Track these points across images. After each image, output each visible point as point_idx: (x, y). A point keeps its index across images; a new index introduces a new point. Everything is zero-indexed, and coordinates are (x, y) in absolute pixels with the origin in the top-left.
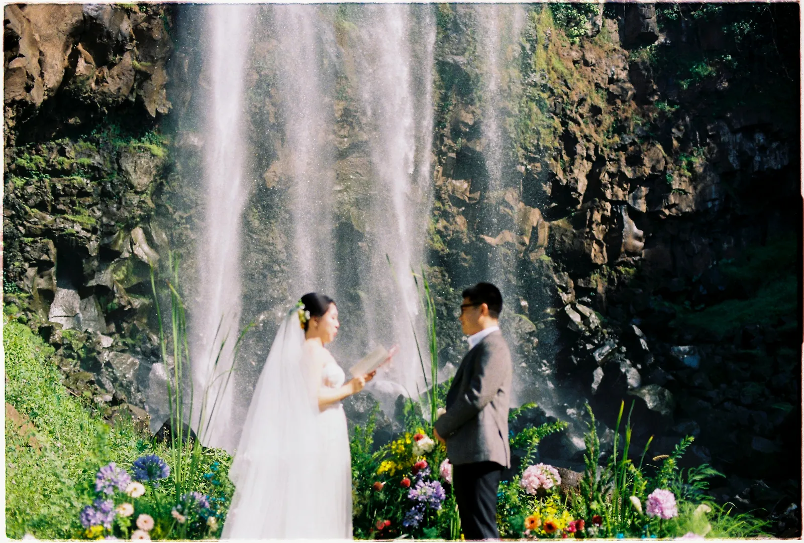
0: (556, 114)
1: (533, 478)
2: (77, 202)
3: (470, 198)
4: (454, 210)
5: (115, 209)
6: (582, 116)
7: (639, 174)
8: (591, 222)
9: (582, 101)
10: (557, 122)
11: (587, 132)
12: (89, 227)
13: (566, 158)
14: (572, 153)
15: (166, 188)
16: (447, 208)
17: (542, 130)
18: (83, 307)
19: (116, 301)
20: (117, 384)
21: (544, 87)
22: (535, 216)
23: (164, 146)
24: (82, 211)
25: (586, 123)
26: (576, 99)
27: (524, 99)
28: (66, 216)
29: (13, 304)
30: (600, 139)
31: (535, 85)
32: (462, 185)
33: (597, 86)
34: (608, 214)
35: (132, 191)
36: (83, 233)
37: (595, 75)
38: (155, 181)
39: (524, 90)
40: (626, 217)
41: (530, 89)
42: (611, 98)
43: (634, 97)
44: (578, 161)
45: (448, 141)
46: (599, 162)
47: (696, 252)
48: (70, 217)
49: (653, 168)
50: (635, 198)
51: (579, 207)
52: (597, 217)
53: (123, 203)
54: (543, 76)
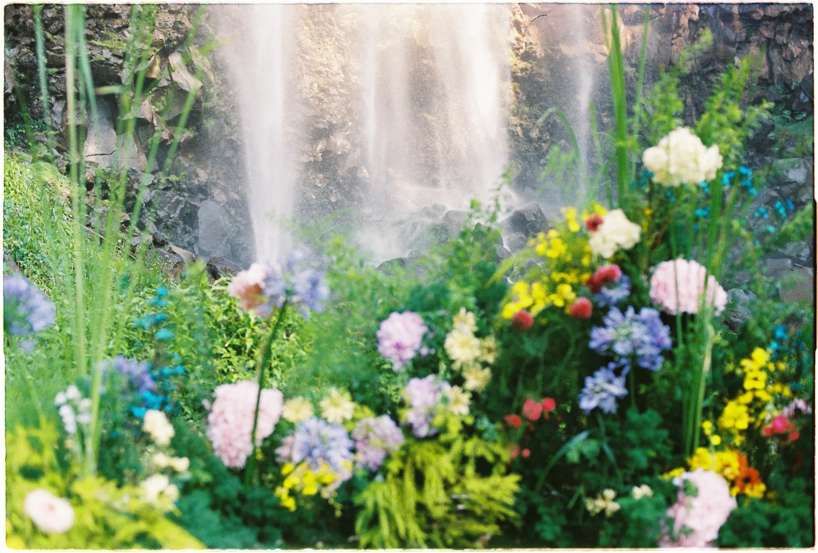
2: (104, 25)
3: (543, 6)
4: (526, 19)
5: (147, 32)
12: (120, 53)
16: (518, 17)
18: (121, 143)
19: (156, 135)
20: (162, 225)
24: (111, 35)
28: (93, 41)
29: (41, 144)
34: (696, 17)
35: (166, 11)
36: (113, 60)
47: (795, 56)
48: (98, 43)
51: (663, 11)
52: (684, 21)
53: (157, 25)
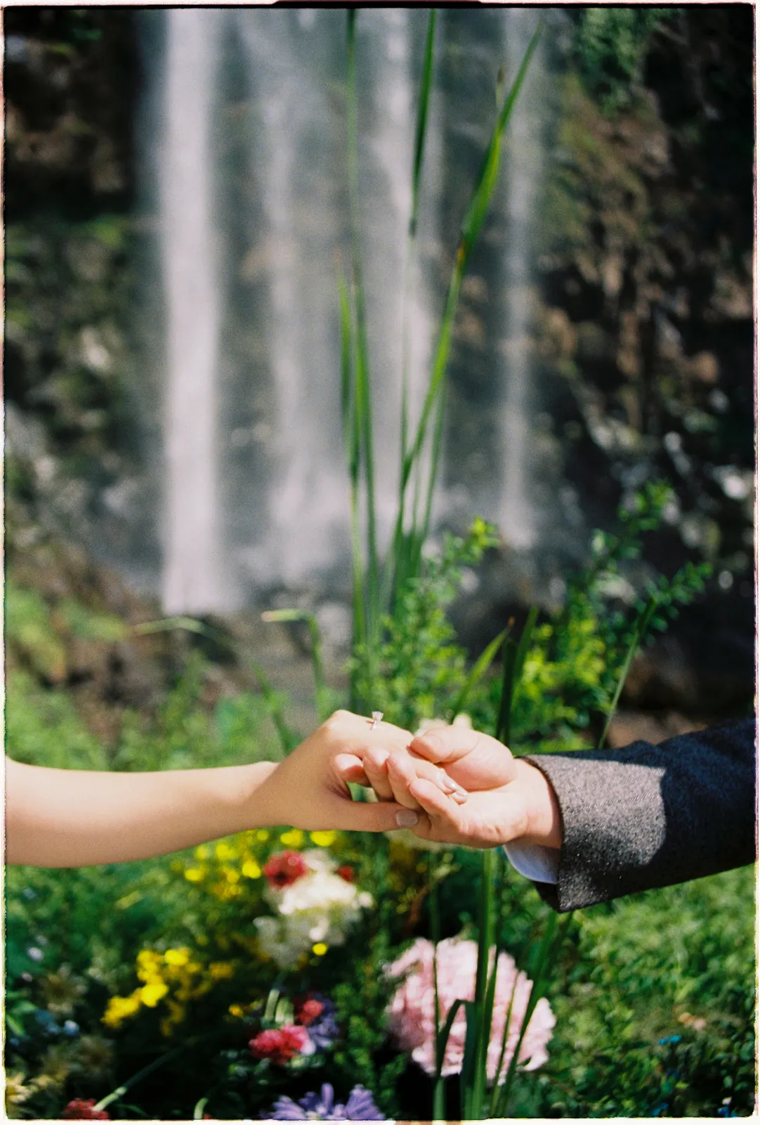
7: (680, 271)
8: (621, 326)
10: (582, 208)
13: (593, 250)
14: (601, 245)
19: (62, 417)
21: (572, 169)
22: (558, 319)
23: (118, 231)
32: (474, 285)
38: (107, 271)
40: (663, 323)
44: (608, 255)
49: (696, 263)
50: (673, 299)
52: (628, 319)
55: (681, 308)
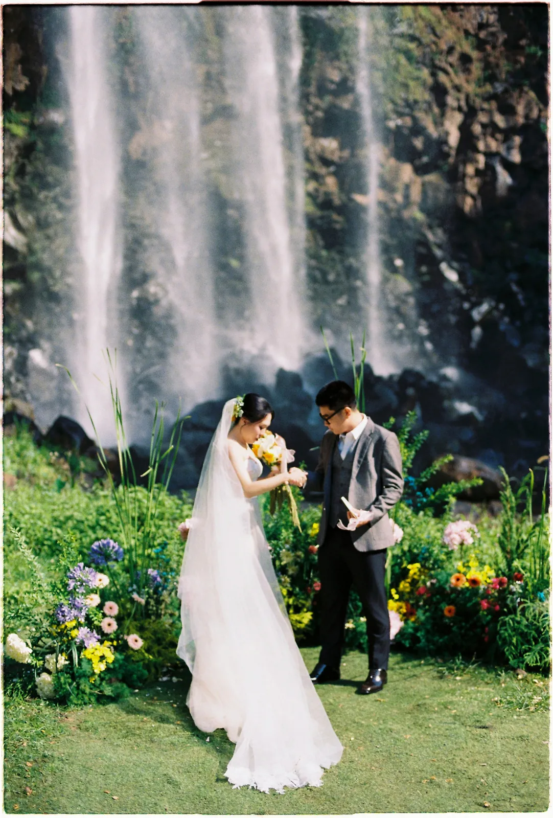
0: (424, 64)
1: (453, 536)
3: (341, 158)
4: (323, 171)
6: (451, 65)
7: (511, 123)
8: (464, 175)
9: (451, 50)
10: (425, 73)
11: (457, 81)
13: (436, 110)
14: (442, 105)
15: (29, 169)
16: (317, 169)
17: (412, 84)
21: (413, 38)
22: (407, 171)
23: (24, 124)
25: (456, 72)
26: (444, 47)
27: (392, 51)
30: (471, 88)
31: (402, 36)
32: (330, 144)
33: (467, 33)
34: (482, 166)
37: (464, 21)
38: (17, 162)
39: (391, 42)
40: (499, 169)
41: (398, 41)
42: (480, 45)
43: (505, 43)
44: (449, 113)
45: (315, 100)
46: (470, 113)
49: (527, 117)
50: (509, 149)
51: (451, 160)
52: (470, 170)
54: (410, 26)
55: (516, 157)
